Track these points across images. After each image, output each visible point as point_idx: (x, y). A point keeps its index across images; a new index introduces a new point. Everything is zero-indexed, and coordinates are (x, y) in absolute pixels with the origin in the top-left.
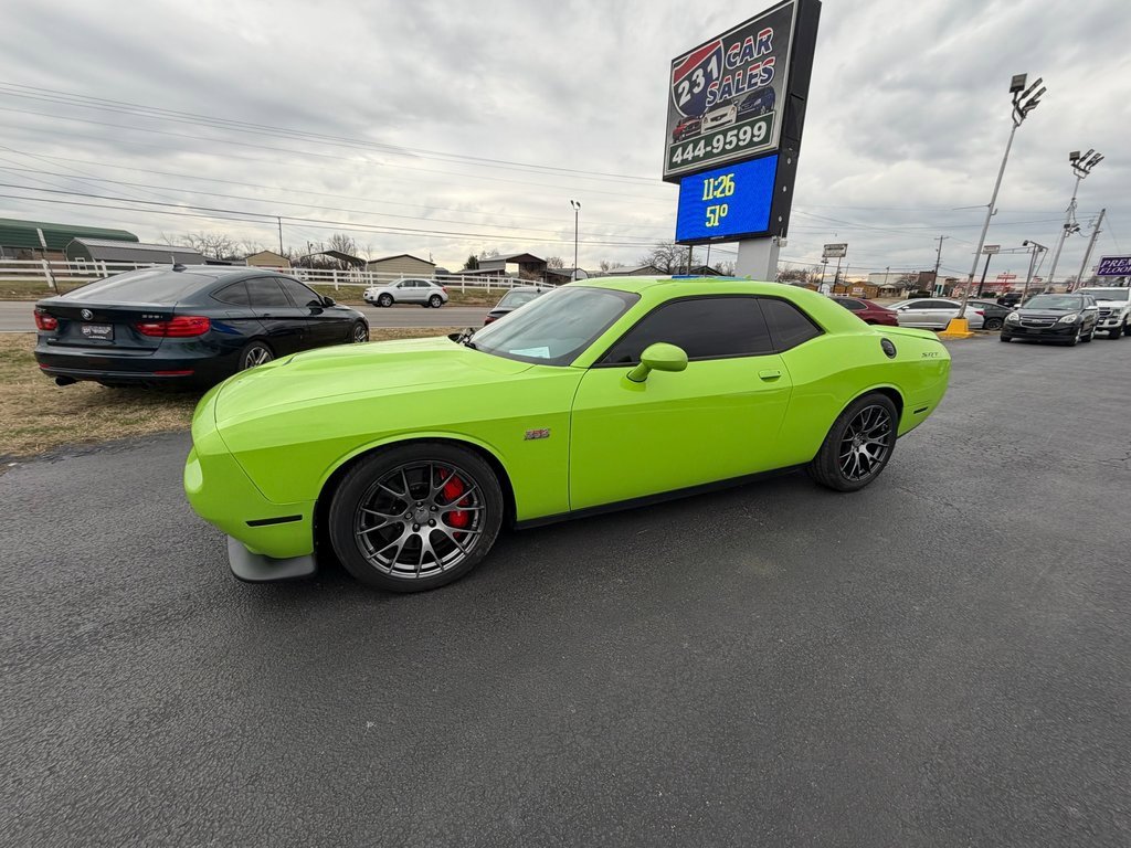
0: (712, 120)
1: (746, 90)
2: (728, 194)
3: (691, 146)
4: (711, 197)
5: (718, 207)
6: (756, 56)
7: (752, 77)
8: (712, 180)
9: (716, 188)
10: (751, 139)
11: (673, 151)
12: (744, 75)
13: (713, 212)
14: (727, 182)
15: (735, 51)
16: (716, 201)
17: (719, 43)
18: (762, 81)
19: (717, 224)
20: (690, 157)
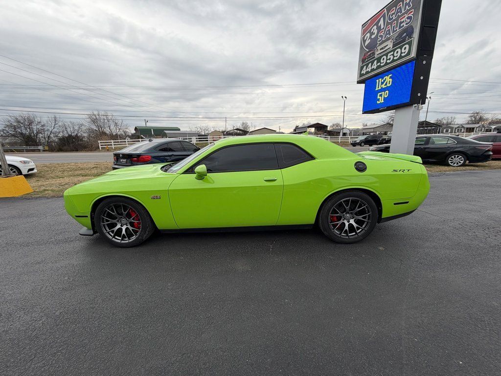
0: (381, 49)
1: (398, 31)
2: (388, 85)
3: (370, 64)
4: (380, 88)
5: (383, 93)
6: (403, 12)
7: (401, 23)
8: (380, 80)
9: (382, 83)
10: (401, 55)
11: (362, 68)
12: (397, 23)
13: (381, 95)
14: (388, 79)
15: (393, 12)
16: (383, 90)
17: (384, 10)
18: (407, 24)
19: (383, 101)
20: (369, 70)
